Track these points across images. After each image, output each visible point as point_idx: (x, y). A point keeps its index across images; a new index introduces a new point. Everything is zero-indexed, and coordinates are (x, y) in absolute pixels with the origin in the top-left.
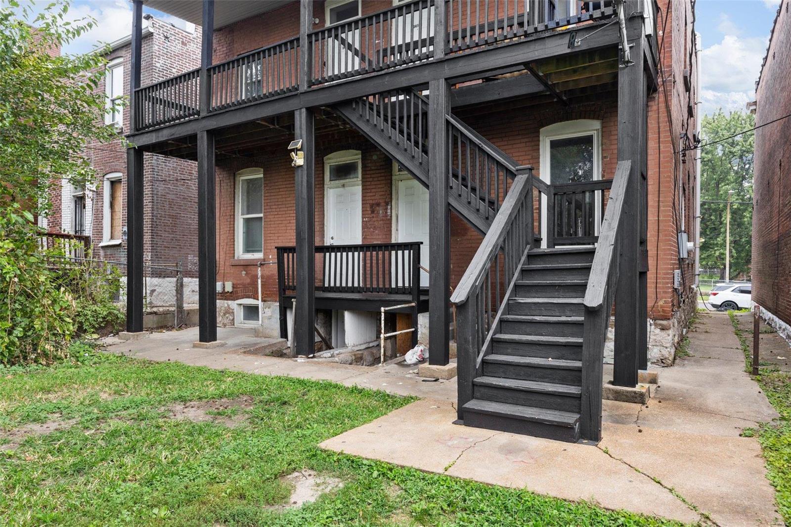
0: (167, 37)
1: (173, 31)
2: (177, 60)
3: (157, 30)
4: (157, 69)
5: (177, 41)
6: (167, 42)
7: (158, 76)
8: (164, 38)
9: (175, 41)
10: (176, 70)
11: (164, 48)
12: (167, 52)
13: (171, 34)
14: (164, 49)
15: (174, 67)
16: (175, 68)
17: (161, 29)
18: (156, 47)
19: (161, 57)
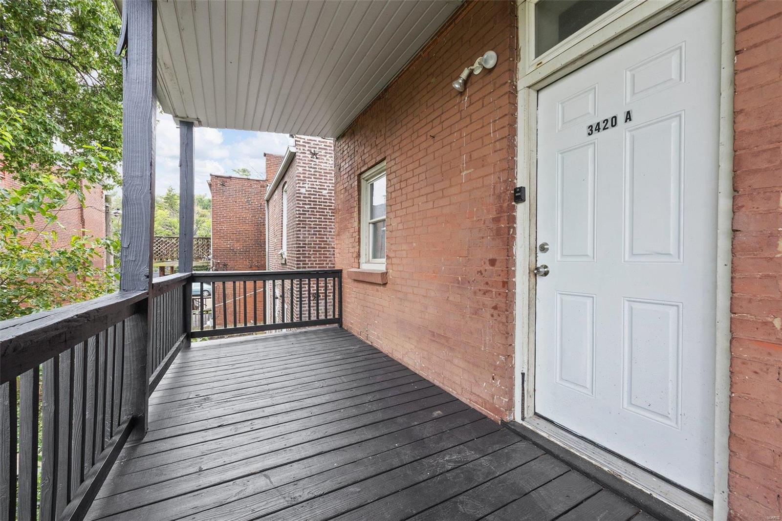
0: (314, 154)
1: (323, 144)
2: (328, 178)
3: (302, 148)
4: (302, 196)
5: (328, 155)
6: (315, 160)
7: (303, 204)
8: (310, 156)
9: (325, 156)
10: (327, 191)
11: (311, 167)
12: (315, 172)
13: (320, 148)
14: (311, 169)
15: (325, 187)
16: (326, 189)
17: (307, 145)
18: (301, 169)
19: (307, 180)
